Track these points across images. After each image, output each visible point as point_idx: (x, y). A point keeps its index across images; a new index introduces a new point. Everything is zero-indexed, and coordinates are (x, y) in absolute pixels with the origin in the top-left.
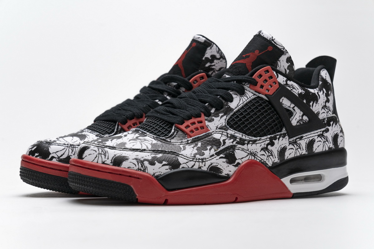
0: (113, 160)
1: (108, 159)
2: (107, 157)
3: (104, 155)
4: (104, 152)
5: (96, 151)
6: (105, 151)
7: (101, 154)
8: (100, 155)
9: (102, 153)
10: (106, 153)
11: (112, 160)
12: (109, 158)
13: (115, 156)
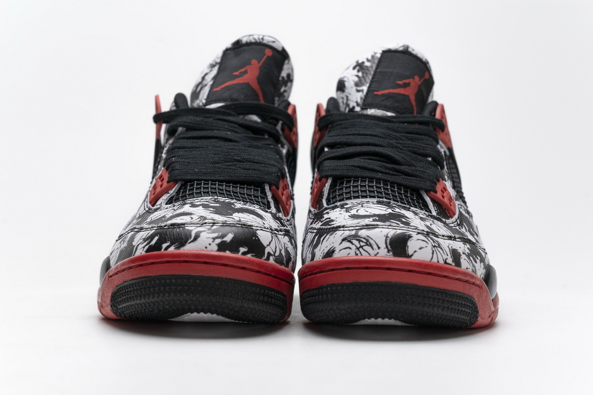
0: (389, 247)
1: (379, 248)
2: (375, 247)
3: (367, 245)
4: (364, 241)
5: (350, 248)
6: (364, 238)
7: (361, 247)
8: (361, 249)
9: (362, 244)
10: (368, 240)
11: (387, 247)
12: (380, 246)
13: (387, 237)
